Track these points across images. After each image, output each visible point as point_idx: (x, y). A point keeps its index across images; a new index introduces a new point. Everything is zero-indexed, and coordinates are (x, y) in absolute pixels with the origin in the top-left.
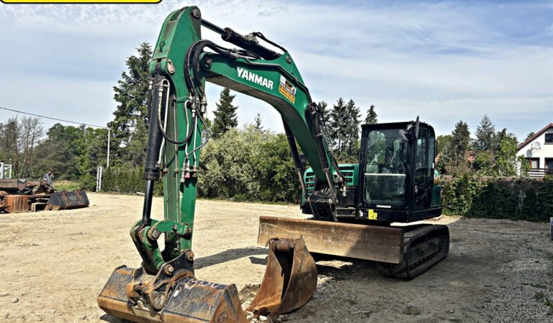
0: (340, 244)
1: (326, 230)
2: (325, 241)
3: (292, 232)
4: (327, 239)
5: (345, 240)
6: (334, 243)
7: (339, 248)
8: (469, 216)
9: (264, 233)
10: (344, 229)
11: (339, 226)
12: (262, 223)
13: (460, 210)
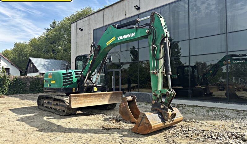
0: (105, 100)
1: (100, 95)
3: (86, 99)
4: (100, 99)
6: (103, 100)
7: (105, 102)
8: (8, 94)
9: (72, 102)
10: (107, 94)
11: (105, 93)
12: (71, 98)
13: (3, 92)
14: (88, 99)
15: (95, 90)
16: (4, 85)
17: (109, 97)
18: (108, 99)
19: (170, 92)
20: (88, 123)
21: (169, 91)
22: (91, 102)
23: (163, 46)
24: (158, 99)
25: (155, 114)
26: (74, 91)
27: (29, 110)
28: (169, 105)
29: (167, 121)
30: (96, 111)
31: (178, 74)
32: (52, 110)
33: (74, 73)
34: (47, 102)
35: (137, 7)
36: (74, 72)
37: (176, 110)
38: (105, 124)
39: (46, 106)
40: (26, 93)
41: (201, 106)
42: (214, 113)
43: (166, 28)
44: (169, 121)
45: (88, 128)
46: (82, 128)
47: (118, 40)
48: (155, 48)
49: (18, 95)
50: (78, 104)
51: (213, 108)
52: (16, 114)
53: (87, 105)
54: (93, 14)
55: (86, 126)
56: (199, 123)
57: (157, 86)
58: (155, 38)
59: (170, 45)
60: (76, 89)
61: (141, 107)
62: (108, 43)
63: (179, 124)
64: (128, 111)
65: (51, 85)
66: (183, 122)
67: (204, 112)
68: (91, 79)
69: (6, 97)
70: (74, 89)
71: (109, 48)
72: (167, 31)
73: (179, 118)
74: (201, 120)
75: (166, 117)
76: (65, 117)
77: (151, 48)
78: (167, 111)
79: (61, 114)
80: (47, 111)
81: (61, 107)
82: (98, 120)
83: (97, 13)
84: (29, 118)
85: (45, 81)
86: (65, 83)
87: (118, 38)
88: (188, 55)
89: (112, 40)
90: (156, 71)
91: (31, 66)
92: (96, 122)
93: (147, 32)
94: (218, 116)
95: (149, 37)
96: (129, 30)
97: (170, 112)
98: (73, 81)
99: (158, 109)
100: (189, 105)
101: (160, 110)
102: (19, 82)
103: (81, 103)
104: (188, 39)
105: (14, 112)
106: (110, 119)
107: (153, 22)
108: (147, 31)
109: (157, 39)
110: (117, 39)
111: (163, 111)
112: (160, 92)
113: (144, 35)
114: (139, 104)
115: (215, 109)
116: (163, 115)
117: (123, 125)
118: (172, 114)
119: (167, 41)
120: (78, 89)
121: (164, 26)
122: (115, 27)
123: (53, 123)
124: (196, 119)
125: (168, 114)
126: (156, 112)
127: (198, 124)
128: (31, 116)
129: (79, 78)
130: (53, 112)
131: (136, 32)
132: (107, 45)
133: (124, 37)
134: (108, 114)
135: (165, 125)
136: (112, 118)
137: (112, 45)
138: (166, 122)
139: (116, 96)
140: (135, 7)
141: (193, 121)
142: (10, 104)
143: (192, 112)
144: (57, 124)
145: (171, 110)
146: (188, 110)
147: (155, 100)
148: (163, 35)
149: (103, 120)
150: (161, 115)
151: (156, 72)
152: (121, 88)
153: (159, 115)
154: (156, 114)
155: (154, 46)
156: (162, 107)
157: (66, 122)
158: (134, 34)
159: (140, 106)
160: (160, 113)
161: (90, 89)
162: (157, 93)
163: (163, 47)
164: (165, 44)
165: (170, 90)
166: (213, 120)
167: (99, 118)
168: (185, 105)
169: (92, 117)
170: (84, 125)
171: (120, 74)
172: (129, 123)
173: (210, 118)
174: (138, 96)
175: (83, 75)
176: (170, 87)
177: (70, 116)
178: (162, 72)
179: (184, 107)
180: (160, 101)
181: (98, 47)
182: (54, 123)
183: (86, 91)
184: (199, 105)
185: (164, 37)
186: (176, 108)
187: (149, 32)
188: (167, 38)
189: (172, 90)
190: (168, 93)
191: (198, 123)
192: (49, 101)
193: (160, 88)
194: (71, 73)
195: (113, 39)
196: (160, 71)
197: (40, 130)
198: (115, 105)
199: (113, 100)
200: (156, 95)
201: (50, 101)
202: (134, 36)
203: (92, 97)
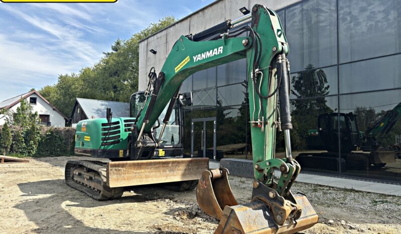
0: (175, 174)
1: (166, 165)
2: (165, 173)
3: (138, 171)
4: (166, 171)
5: (178, 170)
6: (171, 173)
7: (175, 177)
8: (37, 156)
9: (112, 177)
10: (178, 162)
11: (176, 161)
12: (110, 168)
13: (29, 152)
14: (143, 170)
15: (160, 155)
16: (32, 142)
17: (182, 167)
18: (180, 172)
19: (288, 166)
20: (134, 219)
21: (286, 163)
22: (147, 177)
23: (275, 70)
24: (265, 178)
25: (256, 209)
26: (121, 155)
27: (48, 187)
28: (287, 190)
29: (282, 225)
30: (161, 193)
31: (319, 127)
32: (84, 189)
33: (124, 123)
34: (77, 174)
35: (245, 11)
36: (123, 121)
37: (302, 202)
38: (165, 222)
39: (77, 181)
40: (65, 155)
41: (361, 191)
42: (386, 207)
43: (282, 36)
44: (285, 224)
45: (129, 228)
46: (118, 229)
47: (195, 61)
48: (259, 75)
49: (52, 158)
50: (122, 180)
51: (385, 195)
52: (23, 194)
53: (141, 182)
54: (174, 25)
55: (128, 224)
56: (354, 229)
57: (263, 152)
58: (260, 55)
59: (289, 69)
60: (125, 152)
61: (244, 188)
62: (177, 69)
63: (312, 228)
64: (212, 198)
65: (85, 144)
66: (319, 224)
67: (365, 204)
68: (152, 134)
69: (33, 161)
70: (121, 152)
71: (180, 78)
72: (284, 41)
73: (310, 218)
74: (358, 222)
75: (278, 218)
76: (101, 202)
77: (252, 75)
78: (282, 203)
79: (95, 197)
80: (76, 189)
81: (96, 184)
82: (156, 212)
83: (179, 24)
84: (37, 202)
85: (77, 137)
86: (105, 141)
87: (195, 58)
88: (337, 93)
89: (184, 63)
90: (261, 120)
91: (78, 112)
92: (152, 216)
93: (244, 44)
94: (395, 214)
95: (248, 53)
96: (213, 41)
97: (287, 206)
98: (121, 137)
99: (263, 198)
100: (337, 188)
101: (268, 201)
102: (56, 137)
103: (129, 179)
104: (336, 63)
105: (22, 190)
106: (177, 213)
107: (257, 23)
108: (244, 42)
109: (264, 56)
110: (192, 59)
111: (274, 203)
112: (268, 164)
113: (239, 50)
114: (243, 182)
115: (389, 199)
116: (273, 211)
117: (198, 226)
118: (292, 212)
119: (283, 59)
120: (130, 152)
121: (278, 30)
122: (190, 39)
123: (71, 216)
124: (349, 220)
125: (284, 210)
126: (259, 205)
127: (350, 231)
128: (44, 199)
129: (131, 132)
130: (84, 192)
131: (225, 45)
132: (176, 72)
133: (203, 56)
134: (178, 201)
135: (277, 233)
136: (184, 209)
137: (185, 73)
138: (279, 226)
139: (196, 167)
140: (241, 10)
141: (342, 225)
142: (26, 175)
143: (342, 204)
144: (78, 217)
145: (290, 202)
146: (334, 199)
147: (259, 181)
148: (275, 48)
149: (166, 213)
150: (270, 211)
151: (261, 123)
152: (217, 151)
153: (264, 211)
154: (259, 209)
155: (257, 70)
156: (271, 195)
157: (96, 215)
158: (221, 50)
159: (244, 186)
160: (268, 207)
161: (148, 153)
162: (262, 167)
163: (276, 73)
164: (279, 67)
165: (288, 161)
166: (384, 223)
167: (160, 207)
168: (329, 187)
169: (150, 204)
170: (126, 222)
171: (215, 127)
172: (212, 221)
173: (377, 217)
174: (242, 166)
175: (137, 128)
176: (289, 154)
177: (109, 201)
178: (274, 124)
179: (328, 190)
180: (270, 183)
181: (160, 75)
182: (73, 215)
183: (142, 156)
184: (356, 189)
185: (277, 52)
186: (304, 197)
187: (247, 44)
188: (284, 55)
189: (292, 161)
190: (284, 168)
191: (351, 228)
192: (80, 172)
193: (269, 155)
194: (118, 123)
195: (186, 61)
196: (270, 122)
197: (38, 229)
198: (195, 183)
199: (190, 174)
200: (260, 170)
201: (83, 173)
202: (221, 52)
203: (149, 167)
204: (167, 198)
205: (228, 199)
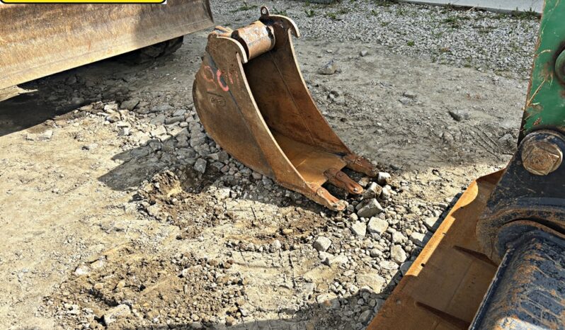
0: (114, 31)
2: (79, 35)
4: (81, 28)
5: (119, 17)
6: (101, 31)
18: (129, 23)
38: (115, 246)
64: (253, 123)
82: (79, 181)
106: (148, 187)
136: (165, 147)
167: (92, 146)
199: (160, 22)
203: (18, 24)
204: (106, 99)
205: (295, 110)
